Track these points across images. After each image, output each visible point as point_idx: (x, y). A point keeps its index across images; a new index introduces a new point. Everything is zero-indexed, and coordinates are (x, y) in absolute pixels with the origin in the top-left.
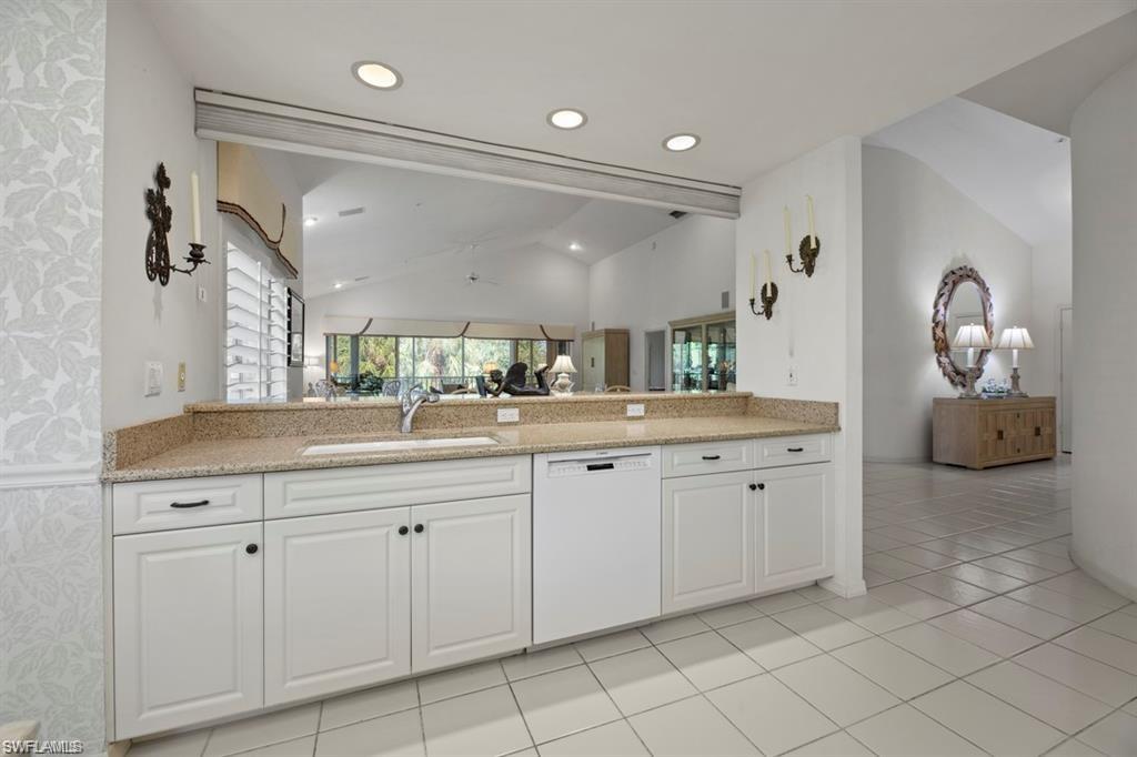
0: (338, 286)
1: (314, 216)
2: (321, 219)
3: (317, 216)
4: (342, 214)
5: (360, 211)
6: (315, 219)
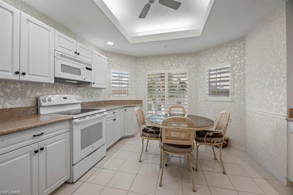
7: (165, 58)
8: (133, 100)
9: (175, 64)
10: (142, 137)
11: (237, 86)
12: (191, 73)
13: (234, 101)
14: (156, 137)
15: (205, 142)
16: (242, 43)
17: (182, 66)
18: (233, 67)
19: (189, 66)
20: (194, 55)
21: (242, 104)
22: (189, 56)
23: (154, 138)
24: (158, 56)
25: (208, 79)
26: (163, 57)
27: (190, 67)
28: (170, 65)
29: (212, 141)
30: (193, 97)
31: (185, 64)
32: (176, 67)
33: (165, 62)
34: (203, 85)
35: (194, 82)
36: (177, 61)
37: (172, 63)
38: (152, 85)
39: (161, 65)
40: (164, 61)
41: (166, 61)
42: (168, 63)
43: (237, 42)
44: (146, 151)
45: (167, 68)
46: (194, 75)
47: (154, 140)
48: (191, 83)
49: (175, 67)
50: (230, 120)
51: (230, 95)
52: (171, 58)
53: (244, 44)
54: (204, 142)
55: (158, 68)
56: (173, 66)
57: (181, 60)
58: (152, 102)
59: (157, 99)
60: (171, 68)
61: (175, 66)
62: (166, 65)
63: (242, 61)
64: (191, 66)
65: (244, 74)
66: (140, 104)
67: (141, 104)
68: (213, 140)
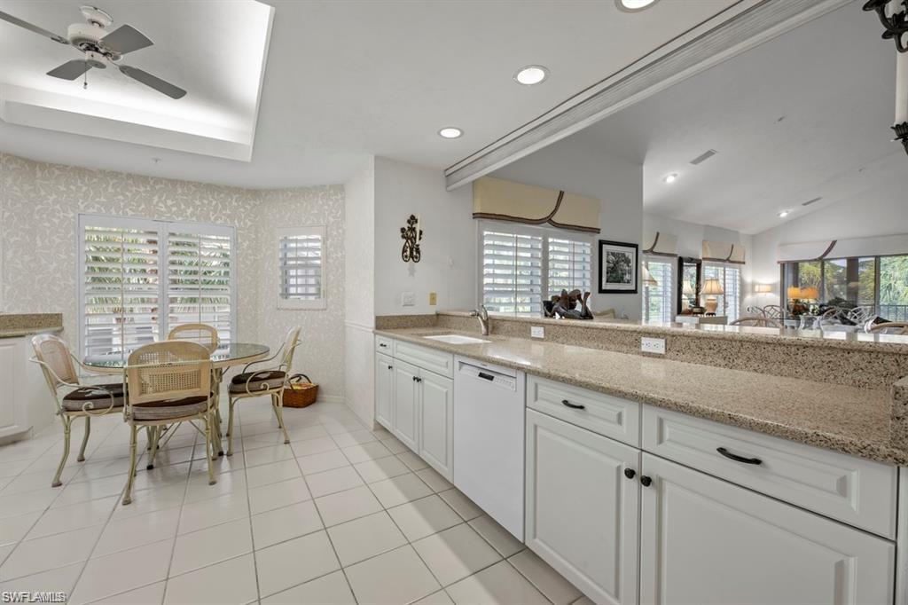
0: (784, 215)
1: (672, 173)
2: (680, 173)
3: (676, 172)
4: (695, 162)
5: (709, 154)
6: (675, 175)
7: (157, 187)
8: (17, 316)
9: (191, 209)
10: (66, 417)
11: (332, 278)
12: (240, 241)
13: (328, 310)
14: (115, 407)
15: (248, 390)
16: (340, 196)
17: (216, 219)
18: (327, 239)
19: (236, 221)
20: (249, 196)
21: (340, 313)
22: (235, 197)
23: (108, 410)
24: (130, 176)
25: (281, 259)
26: (152, 182)
27: (237, 224)
28: (174, 209)
29: (262, 387)
30: (246, 301)
31: (224, 215)
32: (194, 219)
33: (156, 199)
34: (271, 273)
35: (248, 262)
36: (197, 203)
37: (183, 207)
38: (110, 266)
39: (143, 206)
40: (154, 196)
41: (160, 198)
42: (169, 202)
43: (332, 192)
44: (81, 459)
45: (163, 218)
46: (249, 247)
47: (109, 413)
48: (242, 266)
49: (192, 217)
50: (298, 342)
51: (322, 296)
52: (180, 191)
53: (343, 198)
54: (246, 392)
55: (130, 213)
56: (187, 217)
57: (211, 202)
58: (114, 319)
59: (137, 308)
60: (180, 219)
61: (193, 214)
62: (163, 209)
63: (340, 231)
64: (239, 222)
65: (343, 257)
66: (49, 326)
67: (55, 325)
68: (265, 385)
